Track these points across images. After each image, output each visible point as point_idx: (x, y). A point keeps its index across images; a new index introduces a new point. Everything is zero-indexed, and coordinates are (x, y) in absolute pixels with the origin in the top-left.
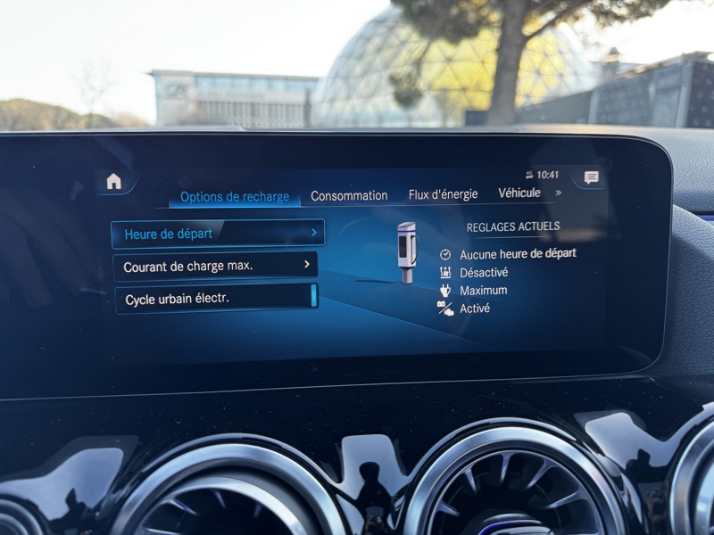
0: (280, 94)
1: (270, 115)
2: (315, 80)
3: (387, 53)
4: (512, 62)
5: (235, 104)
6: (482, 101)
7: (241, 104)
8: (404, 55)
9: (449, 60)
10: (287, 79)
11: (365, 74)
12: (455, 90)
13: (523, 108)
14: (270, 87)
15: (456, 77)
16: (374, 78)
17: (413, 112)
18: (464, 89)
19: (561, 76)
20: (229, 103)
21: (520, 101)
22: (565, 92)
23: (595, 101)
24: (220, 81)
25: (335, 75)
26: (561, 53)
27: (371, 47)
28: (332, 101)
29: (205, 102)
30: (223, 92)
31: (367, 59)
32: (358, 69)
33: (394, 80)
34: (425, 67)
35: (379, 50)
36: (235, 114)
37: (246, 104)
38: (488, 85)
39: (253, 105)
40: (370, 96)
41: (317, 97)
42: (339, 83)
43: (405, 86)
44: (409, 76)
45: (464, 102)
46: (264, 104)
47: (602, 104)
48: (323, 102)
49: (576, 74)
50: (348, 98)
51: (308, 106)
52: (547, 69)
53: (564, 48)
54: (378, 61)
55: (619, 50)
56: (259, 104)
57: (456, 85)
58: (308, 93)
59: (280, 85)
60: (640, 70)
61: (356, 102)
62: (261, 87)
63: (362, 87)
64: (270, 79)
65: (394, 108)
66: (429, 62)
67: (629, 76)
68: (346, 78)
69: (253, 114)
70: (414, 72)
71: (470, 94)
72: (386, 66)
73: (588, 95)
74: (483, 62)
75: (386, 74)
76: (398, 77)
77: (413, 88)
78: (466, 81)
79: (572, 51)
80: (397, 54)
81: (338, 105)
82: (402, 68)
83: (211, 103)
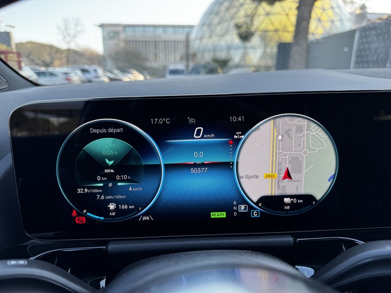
0: (170, 35)
1: (165, 48)
2: (191, 27)
3: (233, 11)
4: (307, 15)
5: (146, 42)
6: (288, 37)
7: (149, 41)
8: (242, 12)
9: (268, 14)
10: (174, 27)
11: (219, 23)
12: (271, 31)
13: (312, 42)
14: (165, 32)
15: (272, 24)
16: (225, 25)
17: (248, 44)
18: (276, 31)
19: (332, 21)
20: (142, 41)
21: (311, 38)
22: (335, 31)
23: (357, 36)
24: (137, 29)
25: (203, 24)
26: (332, 8)
27: (223, 8)
28: (201, 39)
29: (130, 41)
30: (139, 34)
31: (221, 14)
32: (216, 21)
33: (238, 26)
34: (256, 18)
35: (228, 9)
36: (146, 47)
37: (152, 41)
38: (292, 29)
39: (155, 42)
40: (223, 35)
41: (193, 36)
42: (205, 28)
43: (244, 29)
44: (246, 23)
45: (275, 40)
46: (162, 42)
47: (361, 37)
48: (196, 39)
49: (341, 20)
50: (210, 37)
51: (187, 43)
52: (324, 17)
53: (334, 5)
54: (227, 16)
56: (159, 41)
57: (271, 28)
58: (188, 35)
59: (170, 30)
60: (385, 17)
61: (215, 39)
62: (160, 32)
63: (219, 30)
64: (164, 27)
65: (237, 41)
66: (258, 16)
67: (378, 21)
68: (209, 25)
69: (156, 47)
70: (249, 23)
71: (280, 33)
72: (232, 18)
73: (352, 33)
74: (287, 15)
75: (232, 23)
76: (240, 25)
77: (249, 31)
78: (277, 26)
79: (339, 7)
80: (238, 11)
81: (205, 41)
82: (241, 19)
83: (133, 41)
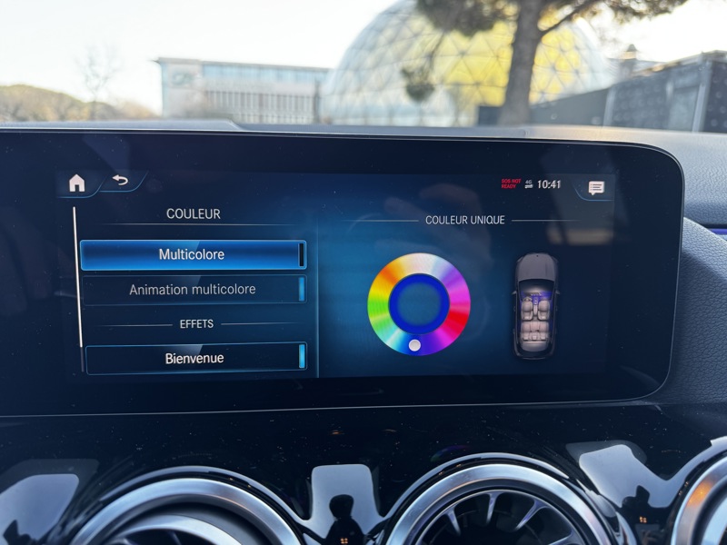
0: (289, 86)
1: (278, 106)
2: (325, 71)
3: (400, 45)
4: (527, 58)
5: (243, 94)
6: (496, 97)
7: (249, 94)
8: (417, 48)
9: (463, 54)
10: (296, 70)
11: (377, 65)
12: (468, 85)
13: (538, 105)
14: (279, 77)
15: (470, 72)
16: (385, 70)
17: (425, 106)
18: (478, 84)
19: (577, 72)
20: (236, 93)
21: (535, 97)
22: (580, 89)
23: (611, 99)
24: (228, 70)
25: (346, 66)
26: (577, 48)
27: (383, 39)
28: (342, 93)
29: (212, 92)
30: (231, 82)
31: (379, 51)
32: (370, 61)
33: (406, 73)
34: (438, 60)
35: (391, 41)
36: (243, 104)
37: (255, 94)
38: (503, 80)
39: (261, 95)
40: (381, 89)
41: (326, 88)
42: (350, 74)
43: (417, 79)
44: (422, 69)
45: (476, 97)
46: (273, 95)
47: (618, 102)
48: (333, 93)
49: (592, 71)
50: (359, 90)
51: (317, 98)
52: (562, 65)
53: (580, 43)
54: (390, 54)
55: (637, 47)
56: (267, 95)
57: (469, 79)
58: (318, 84)
59: (289, 76)
60: (658, 68)
61: (367, 94)
62: (269, 77)
63: (373, 79)
64: (279, 69)
65: (405, 101)
66: (442, 56)
67: (647, 75)
68: (357, 70)
69: (261, 105)
70: (427, 66)
71: (483, 89)
72: (399, 58)
73: (603, 93)
74: (498, 57)
75: (398, 67)
76: (410, 70)
77: (426, 82)
78: (480, 76)
79: (588, 47)
80: (409, 46)
81: (349, 97)
82: (414, 61)
83: (218, 92)
